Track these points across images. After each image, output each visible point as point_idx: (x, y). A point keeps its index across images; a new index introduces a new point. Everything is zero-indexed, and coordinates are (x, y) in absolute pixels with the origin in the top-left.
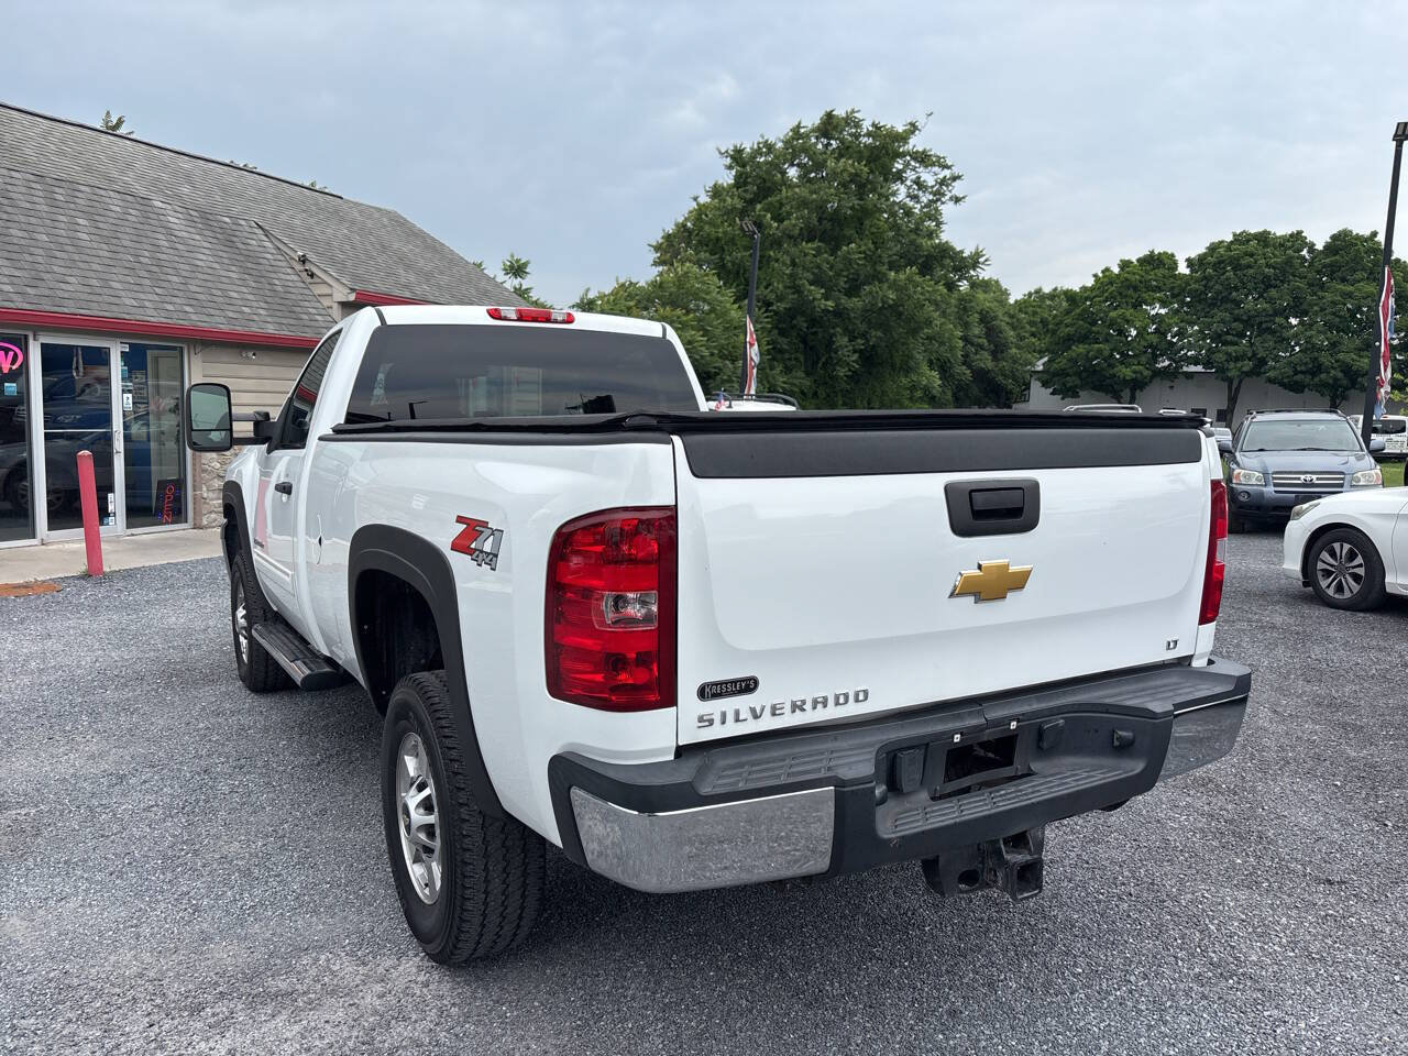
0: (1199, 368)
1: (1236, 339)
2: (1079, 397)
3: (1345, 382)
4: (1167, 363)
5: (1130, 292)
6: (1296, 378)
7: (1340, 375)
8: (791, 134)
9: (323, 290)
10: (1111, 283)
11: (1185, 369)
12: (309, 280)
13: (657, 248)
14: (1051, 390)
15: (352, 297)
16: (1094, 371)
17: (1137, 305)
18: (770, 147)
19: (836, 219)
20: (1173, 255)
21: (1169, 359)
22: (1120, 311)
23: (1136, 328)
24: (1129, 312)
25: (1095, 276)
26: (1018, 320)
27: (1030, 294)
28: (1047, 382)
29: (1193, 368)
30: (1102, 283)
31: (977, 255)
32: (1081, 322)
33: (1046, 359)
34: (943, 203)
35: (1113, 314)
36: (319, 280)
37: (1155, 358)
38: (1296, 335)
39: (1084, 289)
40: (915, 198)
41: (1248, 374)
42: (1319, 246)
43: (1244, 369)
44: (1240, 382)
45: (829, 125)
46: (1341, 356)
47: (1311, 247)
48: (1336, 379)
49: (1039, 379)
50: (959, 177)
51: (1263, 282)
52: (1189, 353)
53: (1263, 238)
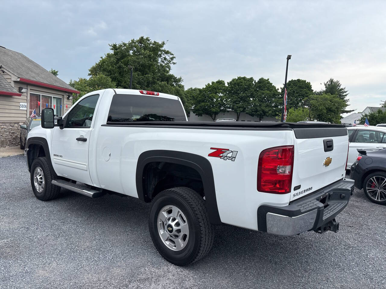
0: (231, 110)
1: (238, 102)
2: (202, 116)
3: (263, 114)
4: (223, 108)
5: (214, 90)
6: (253, 113)
7: (262, 112)
8: (131, 42)
9: (8, 77)
10: (210, 87)
11: (227, 110)
12: (2, 73)
13: (90, 71)
14: (195, 114)
15: (19, 80)
16: (206, 110)
17: (216, 93)
18: (125, 45)
19: (143, 66)
20: (224, 81)
21: (224, 107)
22: (212, 94)
23: (216, 99)
24: (214, 95)
25: (206, 85)
26: (187, 96)
27: (189, 89)
28: (195, 112)
29: (229, 110)
30: (208, 87)
31: (180, 78)
32: (203, 97)
33: (194, 106)
34: (171, 64)
35: (210, 95)
36: (6, 74)
37: (220, 107)
38: (252, 102)
39: (203, 88)
40: (163, 62)
41: (242, 112)
42: (257, 81)
43: (241, 110)
44: (240, 113)
45: (142, 40)
46: (262, 108)
47: (255, 82)
48: (261, 113)
49: (192, 111)
50: (175, 58)
51: (244, 89)
52: (228, 106)
53: (244, 78)
